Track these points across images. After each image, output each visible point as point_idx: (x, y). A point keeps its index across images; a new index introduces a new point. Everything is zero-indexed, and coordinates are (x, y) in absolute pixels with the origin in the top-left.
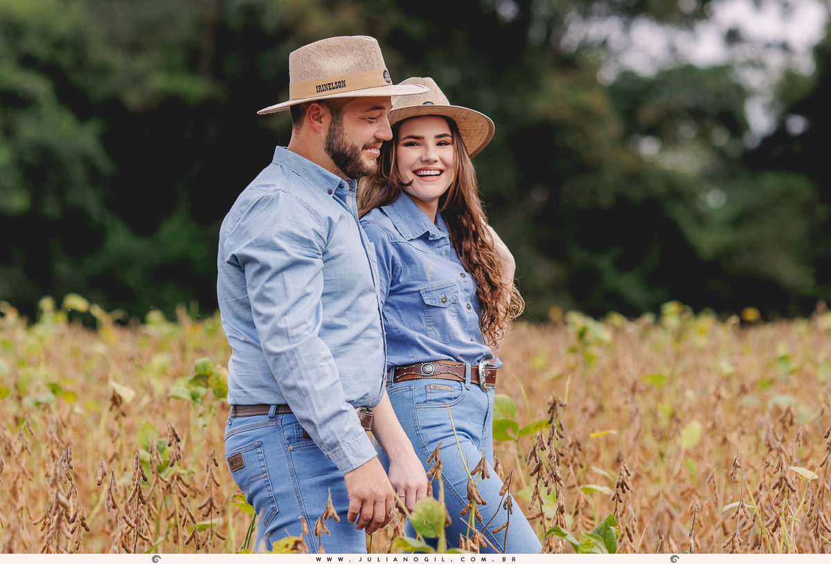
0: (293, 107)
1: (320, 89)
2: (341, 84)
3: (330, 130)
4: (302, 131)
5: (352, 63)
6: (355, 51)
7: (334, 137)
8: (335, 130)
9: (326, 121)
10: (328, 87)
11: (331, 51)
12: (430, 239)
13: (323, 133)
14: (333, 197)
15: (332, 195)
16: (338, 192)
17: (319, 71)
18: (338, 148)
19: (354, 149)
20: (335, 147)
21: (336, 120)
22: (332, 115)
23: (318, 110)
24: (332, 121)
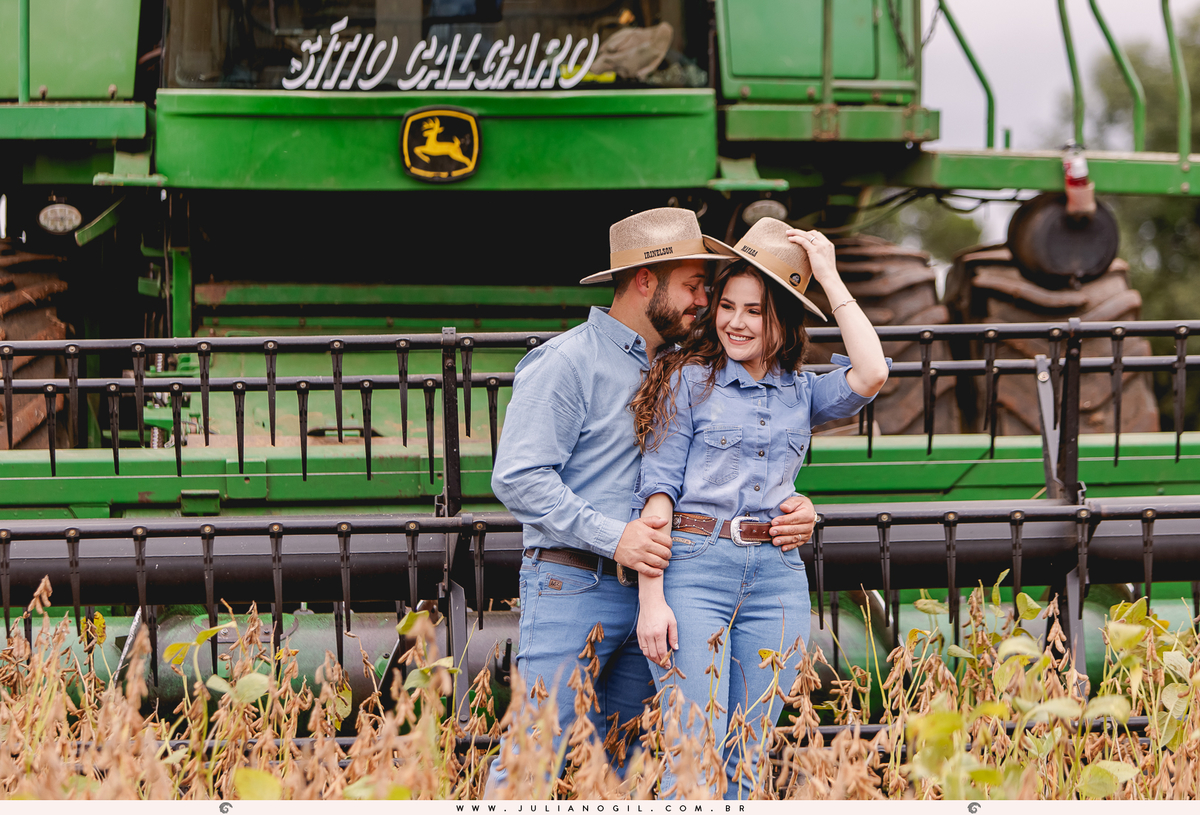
0: (613, 274)
1: (647, 255)
2: (669, 250)
3: (655, 295)
4: (625, 296)
5: (676, 231)
6: (678, 221)
7: (658, 301)
8: (660, 294)
9: (653, 284)
10: (656, 252)
11: (656, 221)
12: (742, 387)
13: (647, 300)
14: (629, 352)
16: (635, 348)
17: (647, 239)
18: (660, 312)
19: (676, 313)
20: (657, 311)
21: (662, 283)
22: (659, 280)
23: (646, 274)
24: (658, 286)
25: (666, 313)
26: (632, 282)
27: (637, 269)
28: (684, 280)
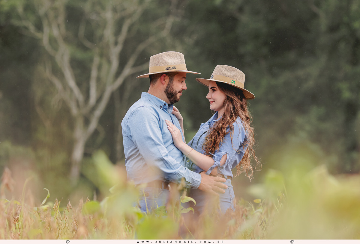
1: (166, 69)
2: (174, 68)
3: (168, 84)
4: (156, 85)
5: (177, 61)
7: (170, 87)
8: (170, 84)
9: (167, 80)
11: (169, 56)
13: (165, 86)
14: (162, 109)
15: (161, 108)
16: (164, 107)
17: (166, 63)
19: (176, 92)
20: (169, 91)
21: (171, 81)
22: (170, 79)
23: (165, 76)
24: (169, 81)
25: (173, 92)
26: (159, 79)
27: (162, 74)
28: (179, 79)
